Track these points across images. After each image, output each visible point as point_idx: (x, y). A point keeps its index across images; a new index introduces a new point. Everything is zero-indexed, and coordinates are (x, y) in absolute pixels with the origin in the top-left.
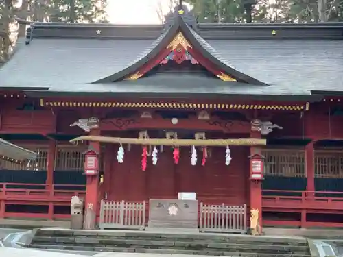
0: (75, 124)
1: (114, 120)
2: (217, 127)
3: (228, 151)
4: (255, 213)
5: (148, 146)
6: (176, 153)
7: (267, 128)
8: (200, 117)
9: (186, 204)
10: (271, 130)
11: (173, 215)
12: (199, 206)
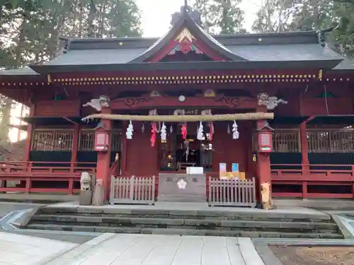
0: (88, 103)
1: (125, 99)
2: (223, 104)
3: (235, 125)
4: (266, 186)
5: (157, 123)
6: (184, 129)
7: (273, 103)
8: (206, 95)
9: (195, 178)
10: (276, 105)
11: (182, 189)
12: (207, 180)
